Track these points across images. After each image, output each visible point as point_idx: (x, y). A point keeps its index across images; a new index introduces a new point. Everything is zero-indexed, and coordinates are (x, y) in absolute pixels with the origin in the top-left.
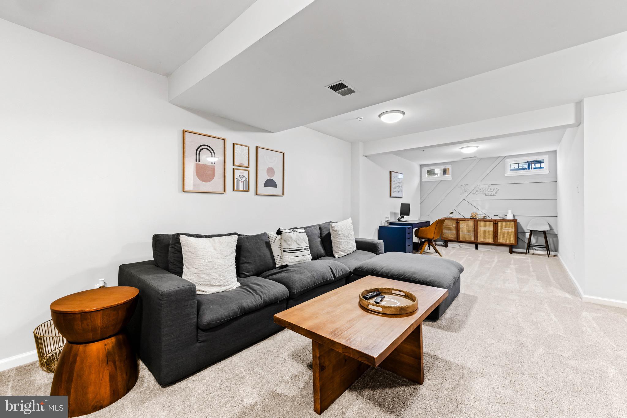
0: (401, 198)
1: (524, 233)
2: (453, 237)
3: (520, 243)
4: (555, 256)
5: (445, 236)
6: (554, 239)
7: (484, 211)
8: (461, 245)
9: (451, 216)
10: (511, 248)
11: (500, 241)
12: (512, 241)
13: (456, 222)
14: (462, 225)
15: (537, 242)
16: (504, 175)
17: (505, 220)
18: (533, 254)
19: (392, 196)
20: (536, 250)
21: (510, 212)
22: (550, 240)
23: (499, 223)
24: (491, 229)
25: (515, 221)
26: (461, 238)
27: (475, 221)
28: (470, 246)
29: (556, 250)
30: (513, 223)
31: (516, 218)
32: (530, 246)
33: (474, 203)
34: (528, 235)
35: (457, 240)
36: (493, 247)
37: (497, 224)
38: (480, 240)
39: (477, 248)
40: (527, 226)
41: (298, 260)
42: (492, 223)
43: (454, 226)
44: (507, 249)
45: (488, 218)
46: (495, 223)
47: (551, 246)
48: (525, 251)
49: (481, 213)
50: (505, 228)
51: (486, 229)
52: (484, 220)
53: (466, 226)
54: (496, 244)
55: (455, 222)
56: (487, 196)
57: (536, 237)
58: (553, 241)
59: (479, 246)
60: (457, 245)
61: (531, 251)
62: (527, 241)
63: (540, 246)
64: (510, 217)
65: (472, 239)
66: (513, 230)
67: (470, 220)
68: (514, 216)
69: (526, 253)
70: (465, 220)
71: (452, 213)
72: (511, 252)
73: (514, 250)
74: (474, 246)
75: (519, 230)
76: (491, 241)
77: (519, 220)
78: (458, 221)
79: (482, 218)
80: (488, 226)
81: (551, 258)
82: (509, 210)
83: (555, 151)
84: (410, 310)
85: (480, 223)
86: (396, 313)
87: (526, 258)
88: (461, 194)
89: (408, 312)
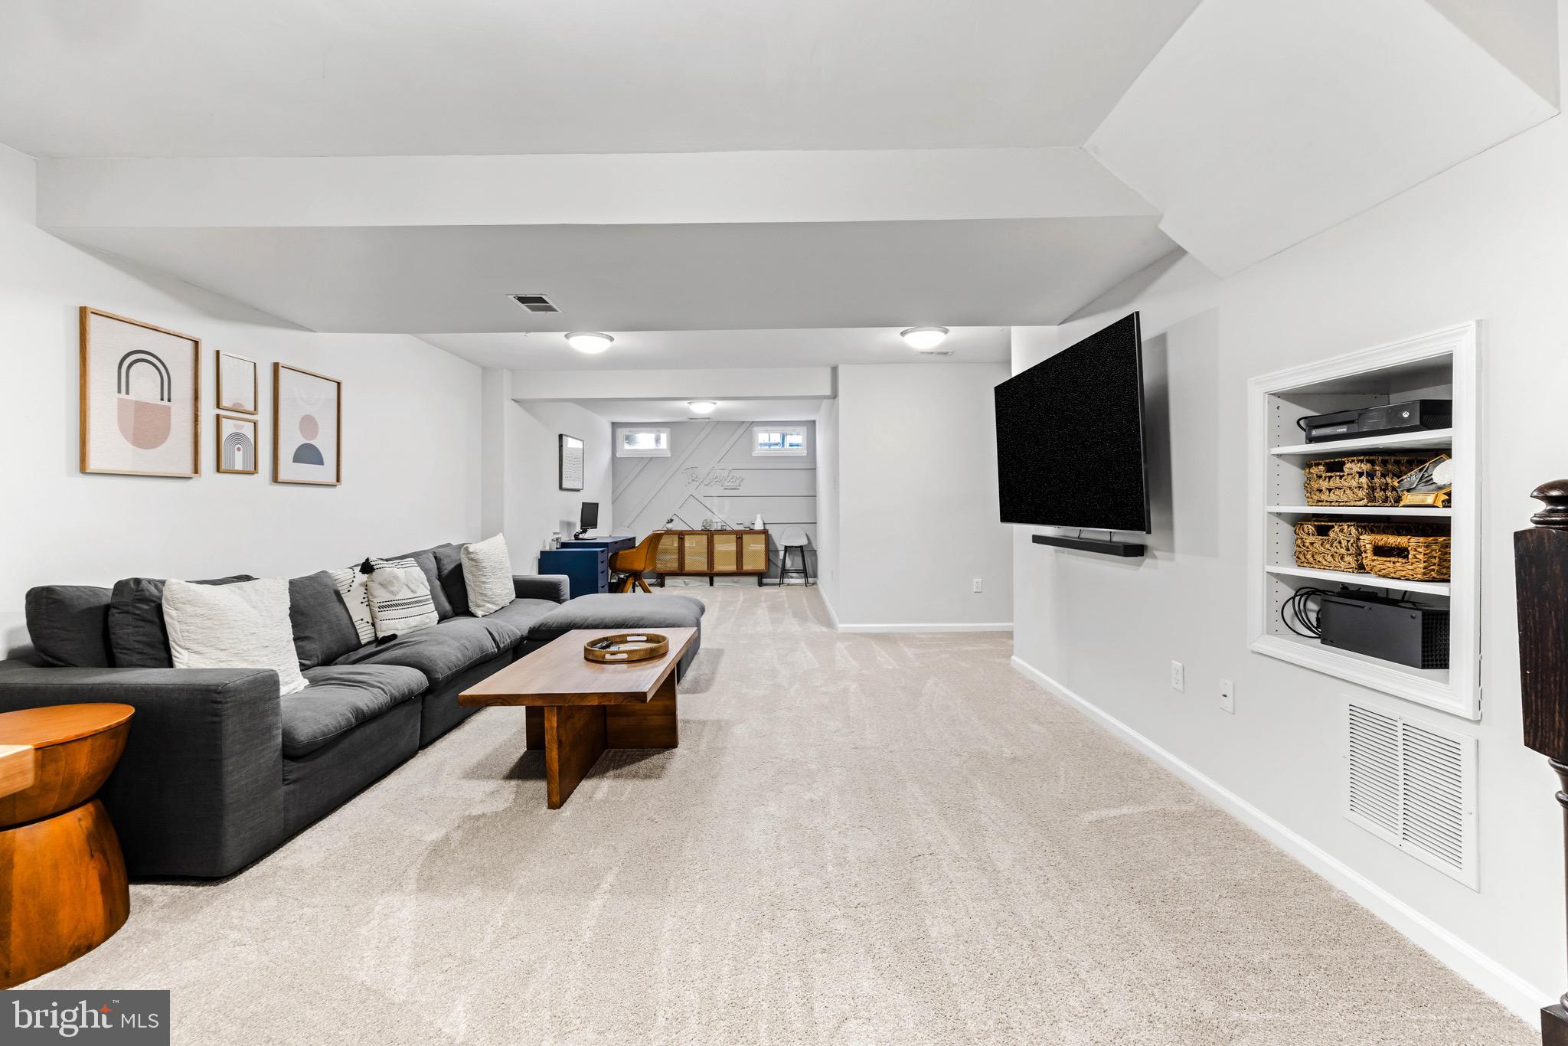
0: (578, 490)
1: (777, 551)
2: (674, 566)
3: (773, 568)
4: (813, 584)
5: (661, 567)
6: (813, 558)
7: (723, 517)
8: (687, 579)
9: (670, 526)
10: (761, 577)
11: (746, 567)
12: (761, 565)
13: (679, 538)
14: (689, 542)
15: (792, 565)
16: (752, 456)
17: (752, 532)
18: (788, 585)
19: (564, 486)
20: (792, 578)
21: (759, 516)
22: (808, 560)
23: (744, 536)
24: (733, 547)
25: (765, 532)
26: (688, 568)
27: (710, 534)
28: (701, 581)
29: (815, 576)
30: (763, 536)
31: (767, 527)
32: (784, 572)
33: (708, 502)
34: (782, 554)
35: (681, 572)
36: (736, 579)
37: (741, 538)
38: (718, 568)
39: (711, 584)
40: (782, 539)
41: (414, 624)
42: (734, 537)
43: (676, 544)
44: (755, 579)
45: (728, 528)
46: (739, 536)
47: (809, 570)
48: (778, 581)
49: (718, 520)
50: (752, 545)
51: (725, 547)
52: (722, 532)
53: (694, 545)
54: (740, 573)
55: (676, 538)
56: (726, 491)
57: (791, 556)
58: (811, 561)
59: (716, 579)
60: (680, 581)
61: (786, 581)
62: (780, 564)
63: (797, 571)
64: (759, 526)
65: (704, 568)
66: (761, 547)
67: (702, 532)
68: (764, 524)
69: (780, 584)
70: (692, 533)
71: (672, 520)
72: (761, 584)
73: (765, 581)
74: (707, 579)
75: (771, 548)
76: (733, 568)
77: (772, 530)
78: (681, 536)
79: (719, 528)
80: (728, 542)
81: (810, 588)
82: (759, 513)
83: (814, 422)
84: (662, 651)
85: (716, 537)
86: (647, 657)
87: (779, 592)
88: (686, 486)
89: (659, 653)
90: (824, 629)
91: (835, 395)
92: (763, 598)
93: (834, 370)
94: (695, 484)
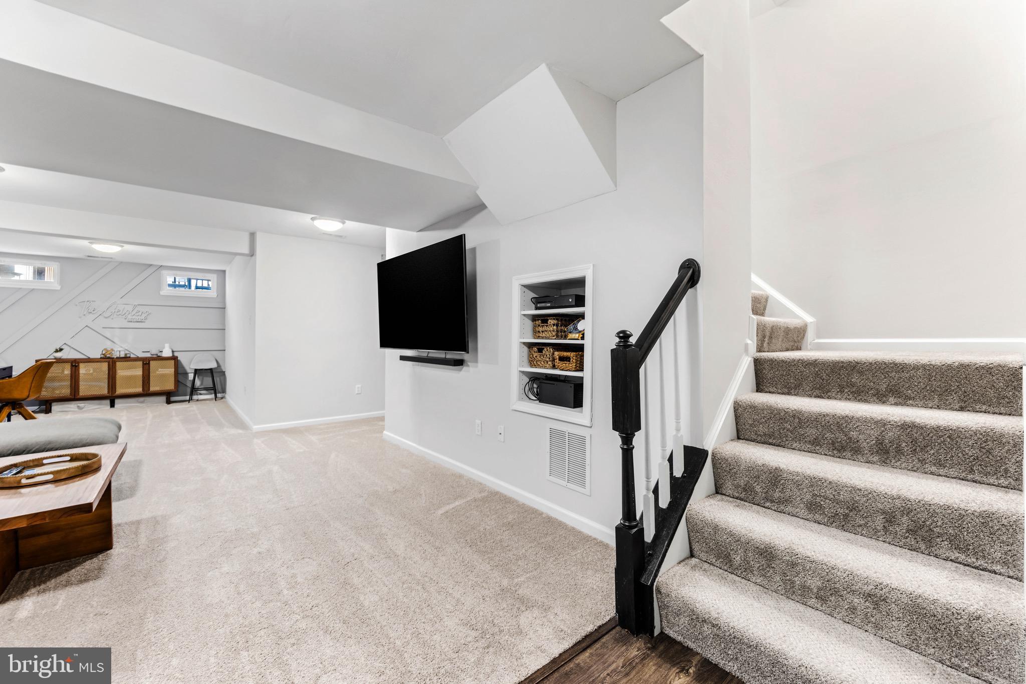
1: (186, 374)
3: (181, 388)
4: (222, 398)
6: (222, 378)
7: (126, 346)
8: (81, 404)
9: (58, 355)
10: (169, 397)
11: (153, 388)
12: (170, 386)
13: (72, 366)
14: (83, 370)
15: (202, 384)
16: (159, 293)
17: (159, 358)
18: (198, 400)
20: (201, 394)
21: (167, 346)
22: (217, 380)
23: (152, 362)
24: (139, 372)
25: (174, 358)
26: (83, 393)
27: (111, 362)
28: (99, 404)
29: (224, 391)
30: (173, 362)
31: (176, 354)
32: (194, 390)
33: (107, 333)
34: (191, 376)
35: (74, 396)
36: (141, 399)
37: (149, 364)
38: (120, 391)
39: (112, 405)
40: (190, 364)
42: (141, 363)
43: (68, 372)
44: (164, 398)
45: (132, 356)
46: (146, 363)
47: (218, 387)
48: (188, 398)
49: (120, 349)
50: (160, 370)
51: (129, 375)
52: (126, 359)
53: (91, 372)
54: (146, 393)
56: (131, 323)
57: (201, 377)
58: (221, 381)
59: (117, 401)
60: (72, 406)
61: (195, 397)
62: (189, 385)
63: (206, 389)
64: (167, 353)
65: (105, 391)
66: (171, 371)
67: (101, 360)
68: (173, 352)
69: (189, 401)
70: (89, 360)
71: (61, 350)
72: (169, 402)
73: (173, 399)
74: (108, 402)
75: (180, 371)
76: (139, 390)
77: (182, 357)
78: (75, 364)
79: (122, 355)
80: (135, 367)
81: (219, 402)
82: (167, 343)
83: (224, 272)
84: (96, 466)
85: (119, 364)
86: (77, 474)
87: (188, 407)
88: (80, 317)
89: (93, 469)
90: (240, 431)
91: (252, 253)
92: (174, 413)
93: (252, 235)
94: (92, 317)
